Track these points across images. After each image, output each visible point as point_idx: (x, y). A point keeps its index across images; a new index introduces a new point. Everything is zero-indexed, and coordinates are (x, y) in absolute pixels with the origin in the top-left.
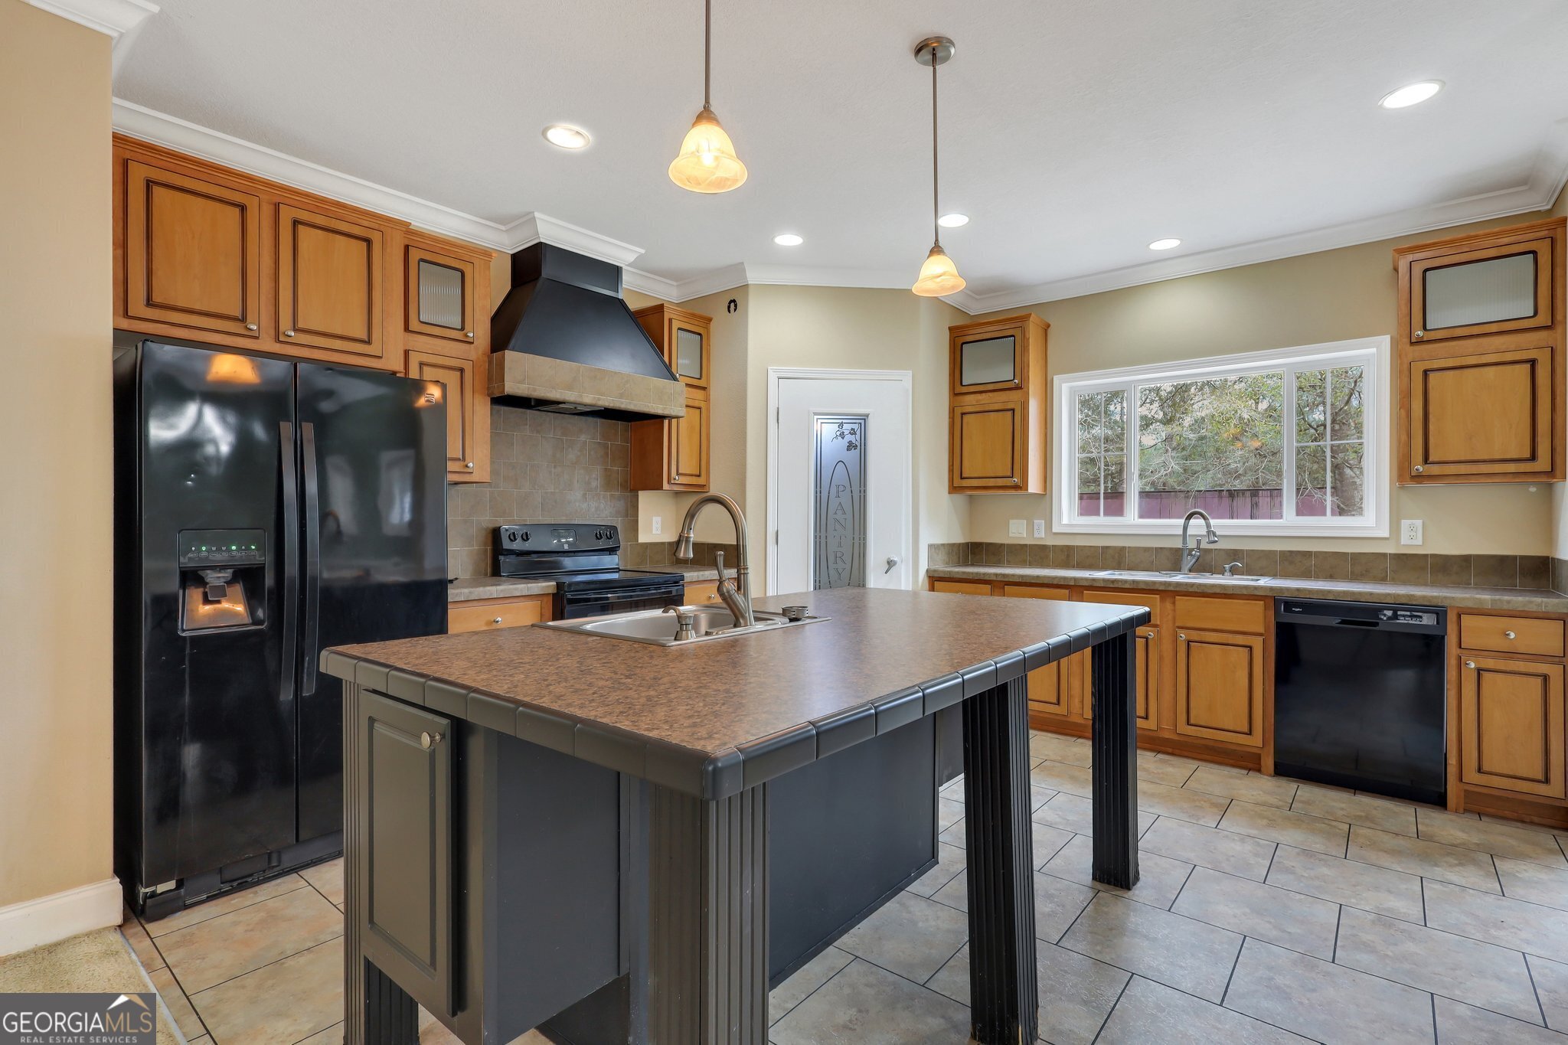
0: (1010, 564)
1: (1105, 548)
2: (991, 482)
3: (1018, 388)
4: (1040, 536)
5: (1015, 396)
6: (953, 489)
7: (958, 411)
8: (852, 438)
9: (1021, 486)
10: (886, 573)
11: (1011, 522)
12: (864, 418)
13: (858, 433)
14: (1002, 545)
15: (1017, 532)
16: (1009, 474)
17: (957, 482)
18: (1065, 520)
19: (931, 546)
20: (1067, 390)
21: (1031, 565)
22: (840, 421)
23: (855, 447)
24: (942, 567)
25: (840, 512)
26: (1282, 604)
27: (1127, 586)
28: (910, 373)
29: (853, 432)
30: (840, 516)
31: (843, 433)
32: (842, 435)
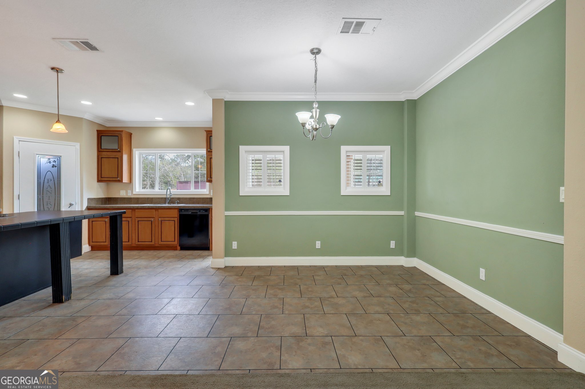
0: (120, 204)
1: (148, 198)
2: (111, 179)
3: (119, 151)
4: (130, 195)
5: (119, 154)
6: (99, 181)
7: (100, 157)
8: (54, 163)
9: (121, 181)
10: (69, 208)
11: (121, 191)
12: (60, 157)
13: (57, 162)
14: (118, 198)
15: (123, 194)
16: (117, 177)
17: (100, 179)
18: (137, 190)
19: (88, 199)
20: (137, 153)
21: (127, 204)
22: (49, 158)
23: (56, 167)
24: (93, 205)
25: (49, 188)
26: (180, 210)
27: (147, 208)
28: (79, 144)
29: (55, 161)
30: (49, 189)
31: (50, 161)
32: (50, 162)
